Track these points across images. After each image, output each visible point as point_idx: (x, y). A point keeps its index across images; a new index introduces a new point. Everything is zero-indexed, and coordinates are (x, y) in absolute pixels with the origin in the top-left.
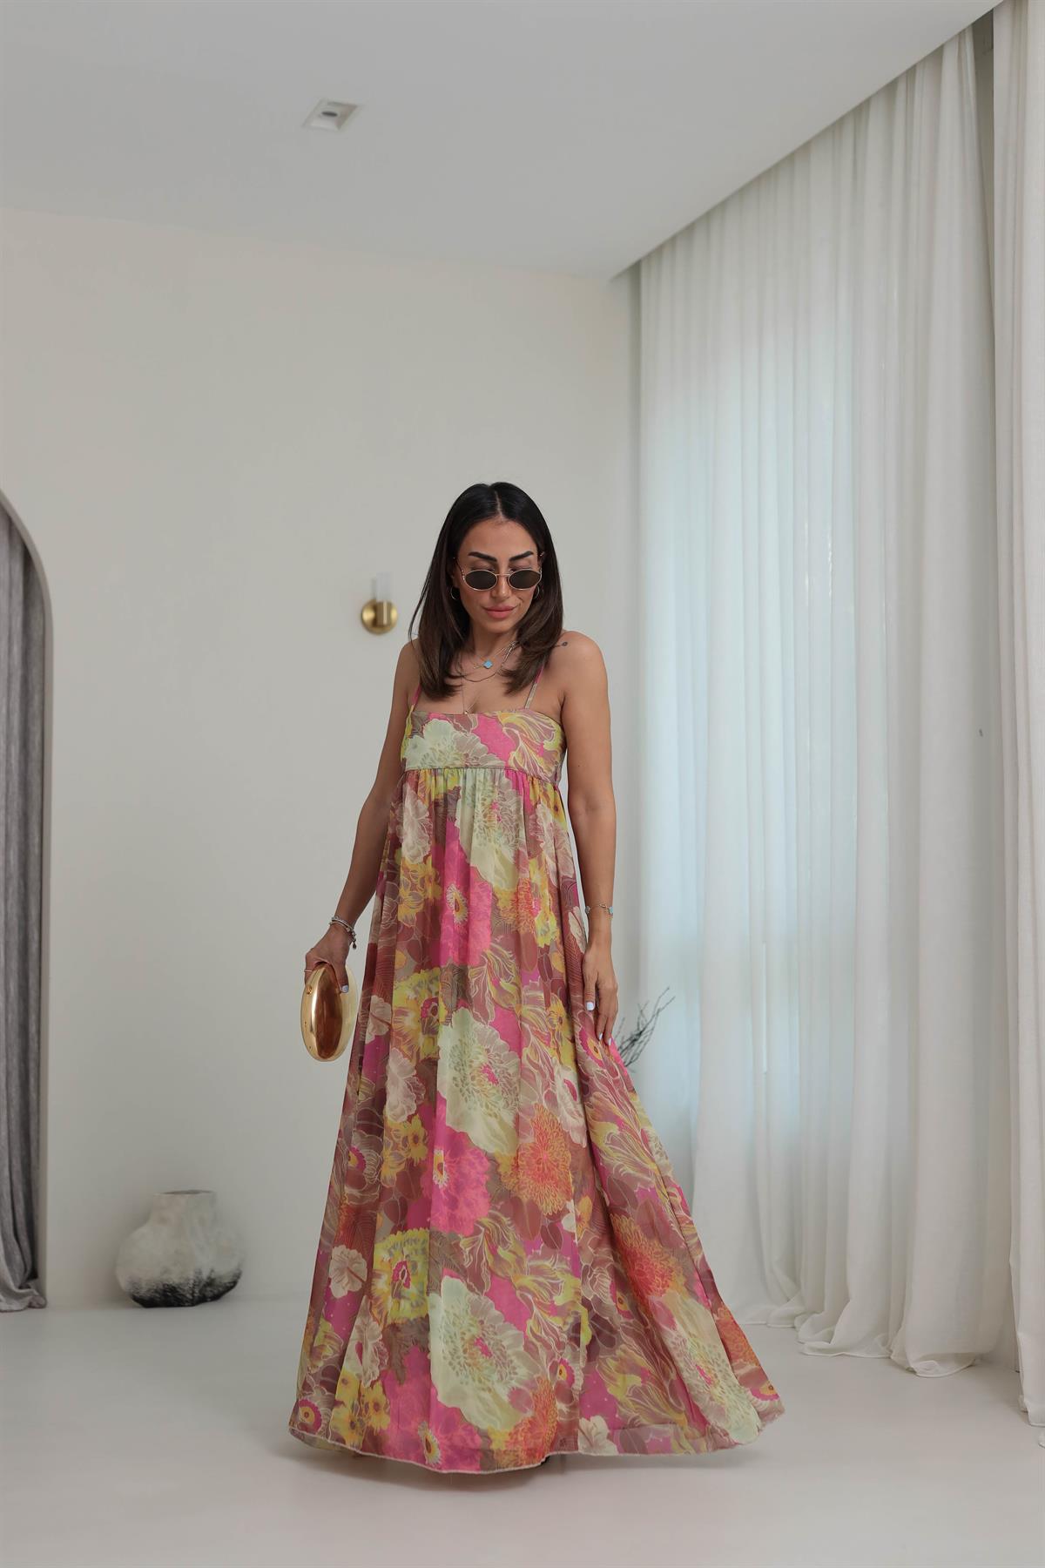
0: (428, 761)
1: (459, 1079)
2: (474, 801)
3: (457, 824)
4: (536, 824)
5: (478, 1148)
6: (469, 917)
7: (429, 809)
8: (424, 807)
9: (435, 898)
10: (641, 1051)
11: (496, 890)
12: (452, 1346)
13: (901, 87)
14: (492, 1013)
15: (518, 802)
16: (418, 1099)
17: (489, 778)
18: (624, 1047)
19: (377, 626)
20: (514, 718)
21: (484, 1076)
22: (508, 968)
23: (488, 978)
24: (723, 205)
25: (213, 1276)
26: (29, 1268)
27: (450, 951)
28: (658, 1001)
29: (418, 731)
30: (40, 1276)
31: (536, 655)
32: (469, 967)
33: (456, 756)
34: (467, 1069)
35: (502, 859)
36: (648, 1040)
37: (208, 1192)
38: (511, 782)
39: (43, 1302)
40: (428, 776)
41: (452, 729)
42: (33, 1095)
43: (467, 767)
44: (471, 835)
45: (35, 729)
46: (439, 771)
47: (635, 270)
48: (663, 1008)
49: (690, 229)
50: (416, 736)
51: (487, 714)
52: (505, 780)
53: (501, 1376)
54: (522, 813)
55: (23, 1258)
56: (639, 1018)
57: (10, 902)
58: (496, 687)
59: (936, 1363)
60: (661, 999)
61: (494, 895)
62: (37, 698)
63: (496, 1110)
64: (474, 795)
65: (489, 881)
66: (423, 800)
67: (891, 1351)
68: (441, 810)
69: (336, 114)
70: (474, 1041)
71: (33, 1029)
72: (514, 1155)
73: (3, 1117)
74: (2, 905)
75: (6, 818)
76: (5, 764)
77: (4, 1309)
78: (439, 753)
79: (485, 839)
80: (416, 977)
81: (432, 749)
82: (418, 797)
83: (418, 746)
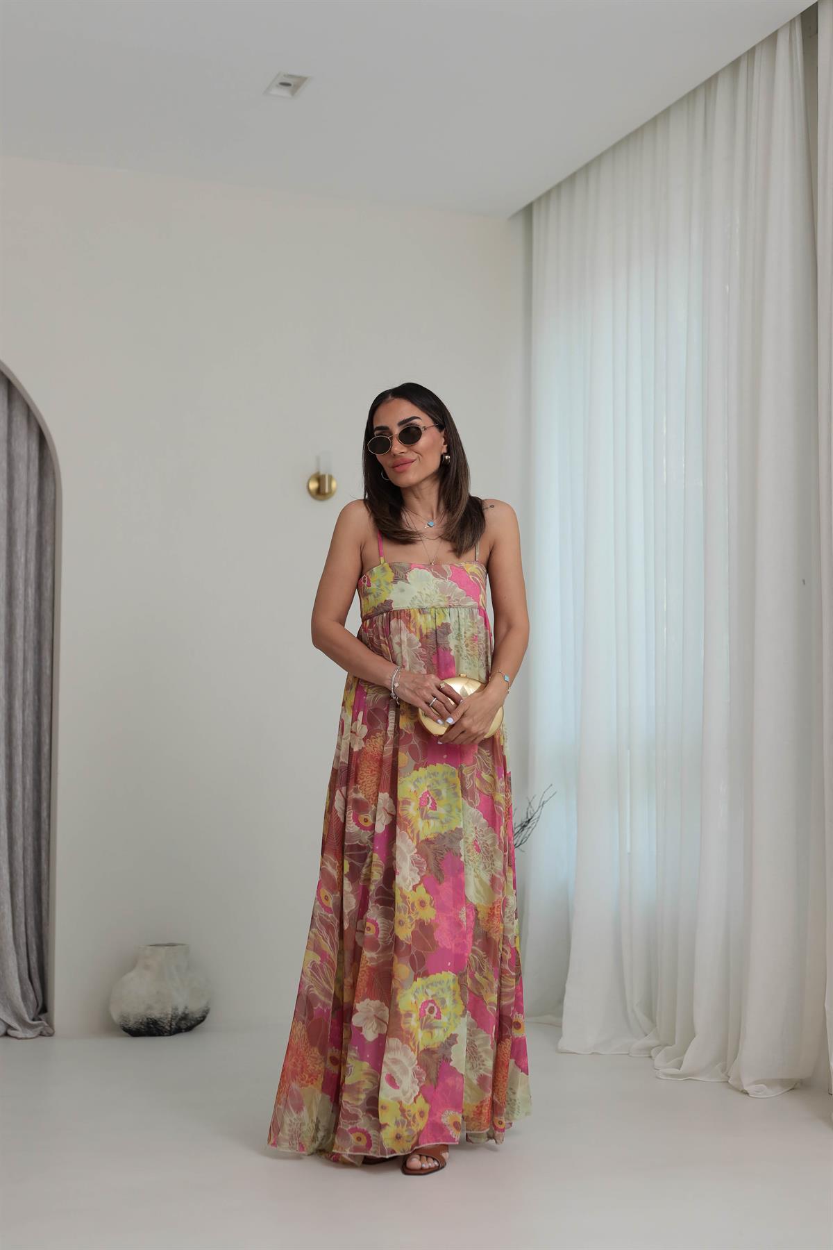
0: (416, 602)
2: (458, 634)
3: (453, 653)
5: (471, 903)
7: (420, 641)
8: (416, 639)
10: (529, 835)
13: (743, 65)
14: (478, 799)
15: (486, 634)
16: (421, 871)
17: (468, 616)
19: (321, 493)
20: (474, 568)
21: (474, 849)
22: (487, 764)
24: (599, 159)
25: (186, 1012)
26: (40, 1004)
28: (543, 795)
29: (403, 578)
30: (49, 1009)
32: (463, 765)
33: (440, 598)
36: (535, 826)
37: (183, 945)
38: (483, 619)
39: (50, 1031)
41: (432, 577)
46: (427, 610)
47: (528, 211)
48: (547, 801)
49: (572, 178)
50: (401, 582)
51: (455, 565)
52: (479, 617)
55: (36, 996)
56: (528, 809)
59: (765, 1087)
62: (49, 549)
63: (478, 873)
64: (458, 629)
66: (415, 633)
67: (729, 1077)
68: (433, 642)
69: (290, 84)
70: (468, 822)
71: (44, 814)
72: (490, 905)
73: (21, 884)
74: (21, 715)
75: (24, 646)
76: (23, 601)
77: (21, 1037)
78: (425, 596)
79: (470, 664)
80: (415, 774)
81: (418, 592)
82: (411, 632)
83: (402, 591)
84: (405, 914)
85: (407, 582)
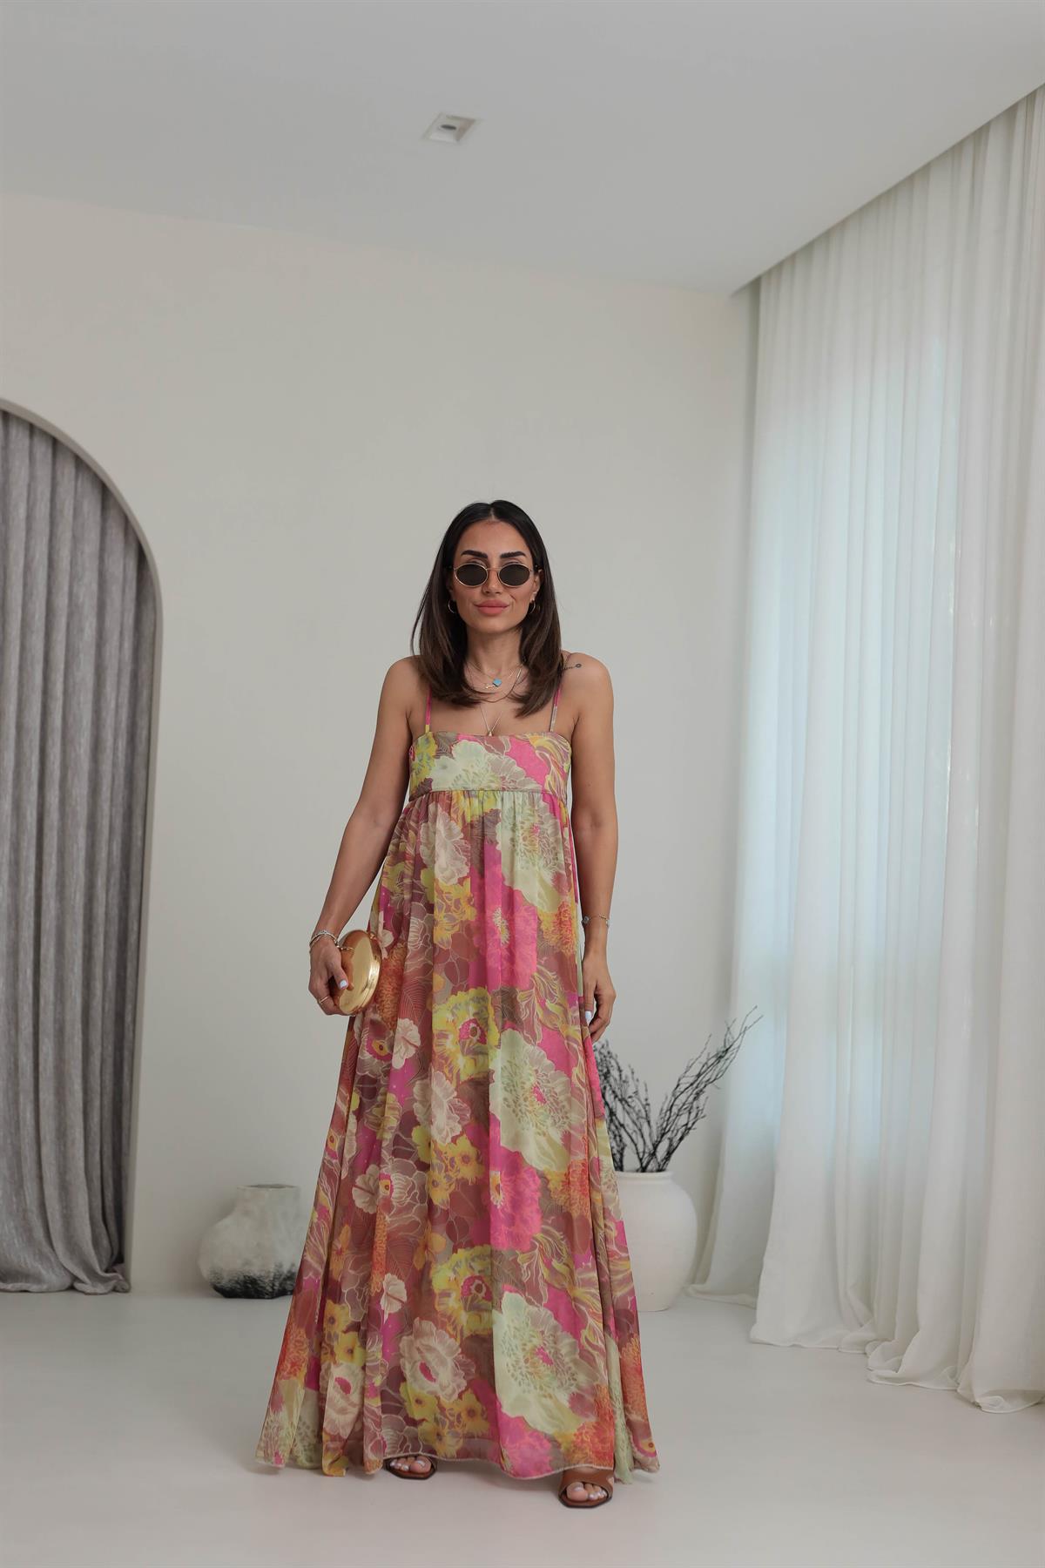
0: (460, 782)
1: (510, 1100)
2: (514, 824)
3: (499, 847)
5: (531, 1166)
6: (514, 940)
7: (463, 831)
8: (457, 828)
9: (470, 921)
10: (726, 1068)
11: (540, 913)
12: (513, 1358)
13: (1021, 114)
14: (539, 1035)
15: (555, 826)
16: (462, 1119)
17: (527, 801)
18: (710, 1062)
20: (542, 740)
21: (533, 1098)
22: (553, 990)
23: (536, 1002)
24: (843, 224)
26: (116, 1252)
27: (500, 975)
28: (746, 1019)
29: (446, 751)
30: (126, 1260)
32: (517, 990)
33: (491, 778)
34: (519, 1089)
35: (544, 883)
36: (734, 1058)
37: (292, 1187)
38: (548, 807)
39: (127, 1287)
40: (462, 797)
41: (484, 750)
43: (504, 789)
44: (514, 859)
46: (473, 793)
47: (755, 286)
48: (750, 1027)
49: (809, 248)
50: (444, 757)
51: (518, 736)
52: (542, 804)
53: (562, 1383)
54: (560, 836)
55: (110, 1242)
56: (726, 1035)
59: (1002, 1399)
60: (748, 1018)
61: (539, 919)
62: (145, 693)
63: (544, 1129)
64: (514, 818)
65: (535, 904)
66: (457, 822)
67: (958, 1384)
68: (478, 832)
69: (455, 128)
70: (525, 1062)
71: (128, 1019)
72: (565, 1171)
73: (97, 1103)
74: (104, 896)
75: (111, 811)
76: (111, 757)
77: (88, 1291)
78: (472, 775)
79: (527, 862)
80: (453, 999)
81: (464, 770)
82: (451, 819)
83: (444, 767)
84: (440, 1173)
85: (452, 756)
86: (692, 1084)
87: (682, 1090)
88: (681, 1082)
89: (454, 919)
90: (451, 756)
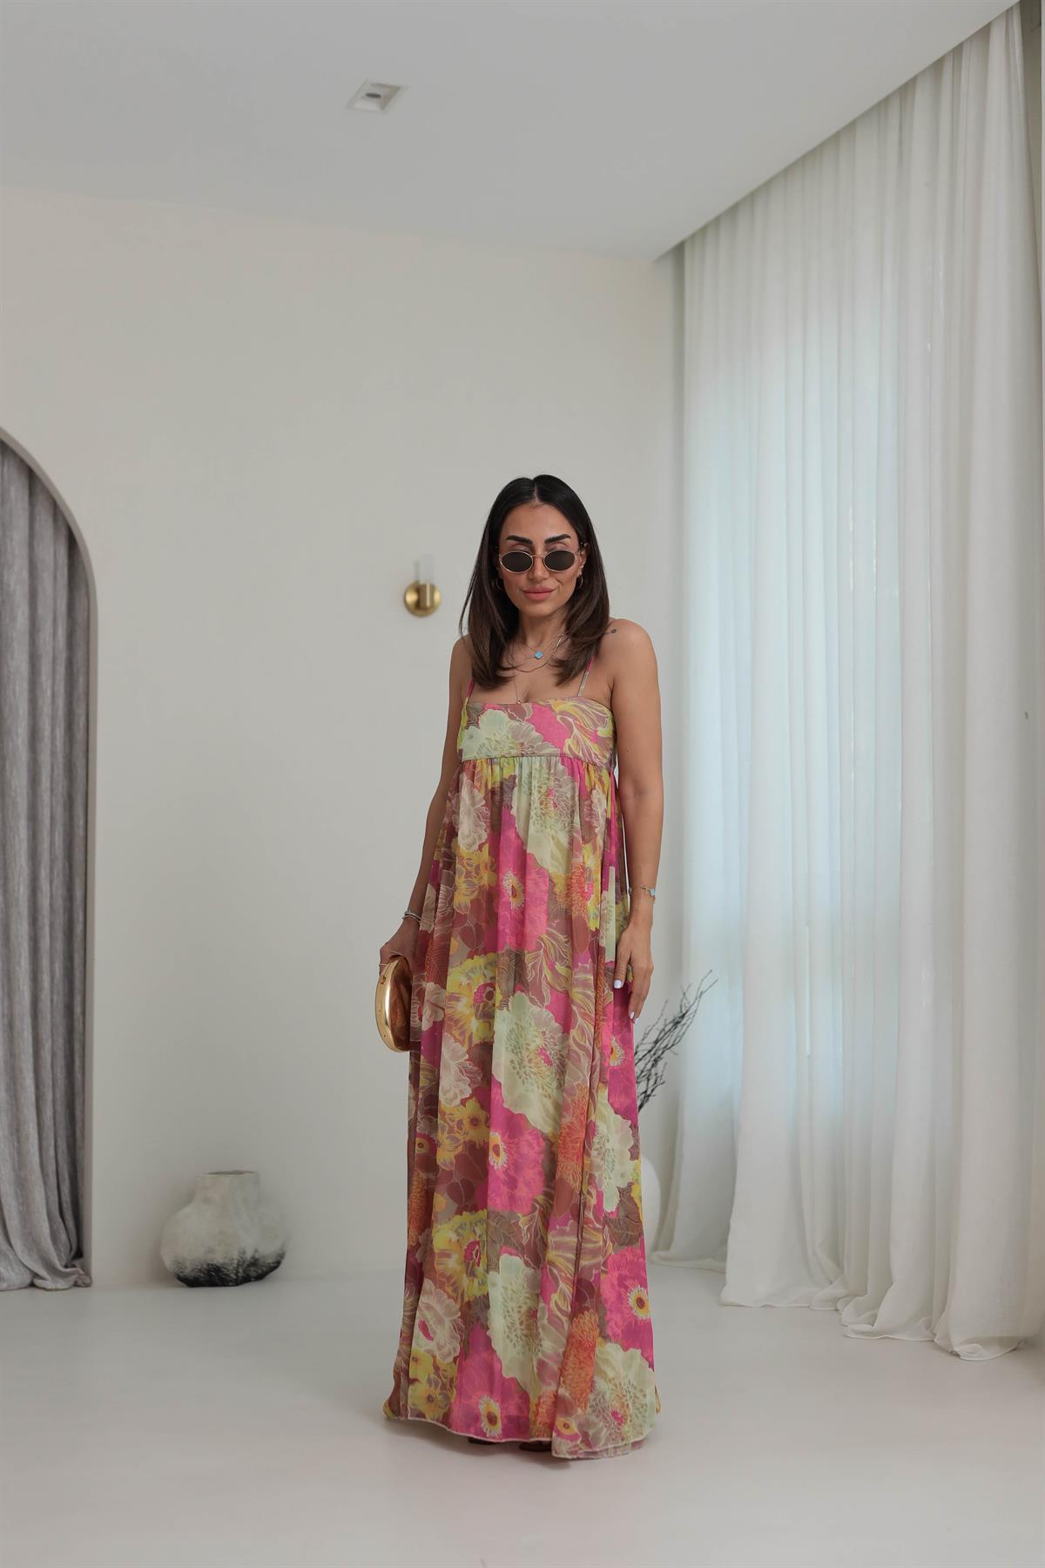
0: (484, 750)
1: (516, 1062)
2: (530, 789)
3: (514, 812)
4: (591, 810)
5: (533, 1127)
6: (525, 903)
7: (485, 798)
8: (480, 795)
9: (490, 886)
10: (683, 1034)
11: (553, 876)
12: (509, 1320)
13: (948, 67)
14: (547, 997)
15: (573, 788)
16: (473, 1082)
17: (544, 765)
18: (667, 1029)
19: (420, 607)
20: (568, 706)
21: (540, 1059)
22: (562, 952)
23: (544, 963)
24: (768, 184)
25: (257, 1256)
26: (74, 1247)
27: (508, 937)
28: (701, 984)
29: (474, 722)
30: (85, 1254)
31: (584, 646)
32: (526, 952)
33: (511, 745)
34: (524, 1052)
35: (558, 844)
36: (691, 1023)
37: (250, 1172)
38: (567, 770)
39: (88, 1281)
40: (485, 766)
41: (507, 719)
42: (78, 1075)
43: (523, 755)
44: (529, 822)
45: (80, 710)
46: (495, 760)
47: (679, 251)
48: (706, 991)
49: (734, 210)
50: (472, 727)
51: (541, 703)
52: (560, 767)
54: (577, 799)
55: (69, 1237)
56: (682, 1001)
57: (55, 882)
58: (547, 677)
59: (980, 1346)
60: (703, 982)
61: (551, 880)
62: (81, 680)
63: (549, 1092)
64: (530, 783)
65: (545, 866)
66: (480, 789)
67: (935, 1335)
68: (497, 798)
69: (380, 95)
70: (530, 1024)
71: (78, 1010)
73: (49, 1096)
74: (48, 886)
75: (51, 801)
76: (50, 745)
77: (50, 1287)
78: (495, 743)
79: (543, 826)
80: (469, 963)
81: (487, 739)
82: (475, 786)
83: (473, 737)
86: (650, 1051)
87: (640, 1057)
88: (639, 1049)
89: (475, 885)
90: (478, 726)
